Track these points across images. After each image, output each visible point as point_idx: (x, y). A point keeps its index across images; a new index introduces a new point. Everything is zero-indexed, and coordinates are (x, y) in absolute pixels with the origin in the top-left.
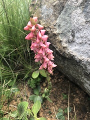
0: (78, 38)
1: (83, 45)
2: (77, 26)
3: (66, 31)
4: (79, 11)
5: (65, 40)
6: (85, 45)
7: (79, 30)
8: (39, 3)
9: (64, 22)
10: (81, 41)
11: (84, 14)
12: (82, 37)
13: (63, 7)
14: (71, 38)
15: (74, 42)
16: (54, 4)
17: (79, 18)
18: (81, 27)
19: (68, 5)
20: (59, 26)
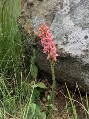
0: (71, 39)
1: (76, 44)
2: (68, 29)
3: (60, 35)
4: (68, 18)
5: (60, 43)
6: (78, 43)
7: (70, 32)
8: (29, 15)
9: (56, 28)
10: (73, 41)
11: (72, 20)
12: (74, 37)
13: (54, 16)
14: (65, 40)
15: (68, 42)
16: (46, 14)
17: (69, 23)
18: (71, 30)
19: (58, 15)
20: (53, 32)
